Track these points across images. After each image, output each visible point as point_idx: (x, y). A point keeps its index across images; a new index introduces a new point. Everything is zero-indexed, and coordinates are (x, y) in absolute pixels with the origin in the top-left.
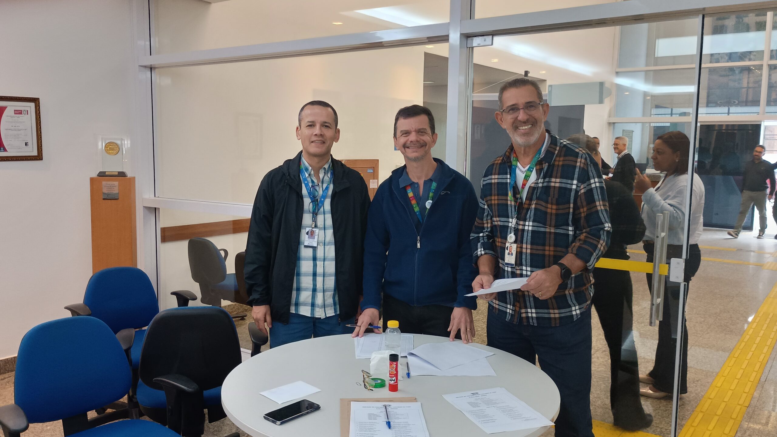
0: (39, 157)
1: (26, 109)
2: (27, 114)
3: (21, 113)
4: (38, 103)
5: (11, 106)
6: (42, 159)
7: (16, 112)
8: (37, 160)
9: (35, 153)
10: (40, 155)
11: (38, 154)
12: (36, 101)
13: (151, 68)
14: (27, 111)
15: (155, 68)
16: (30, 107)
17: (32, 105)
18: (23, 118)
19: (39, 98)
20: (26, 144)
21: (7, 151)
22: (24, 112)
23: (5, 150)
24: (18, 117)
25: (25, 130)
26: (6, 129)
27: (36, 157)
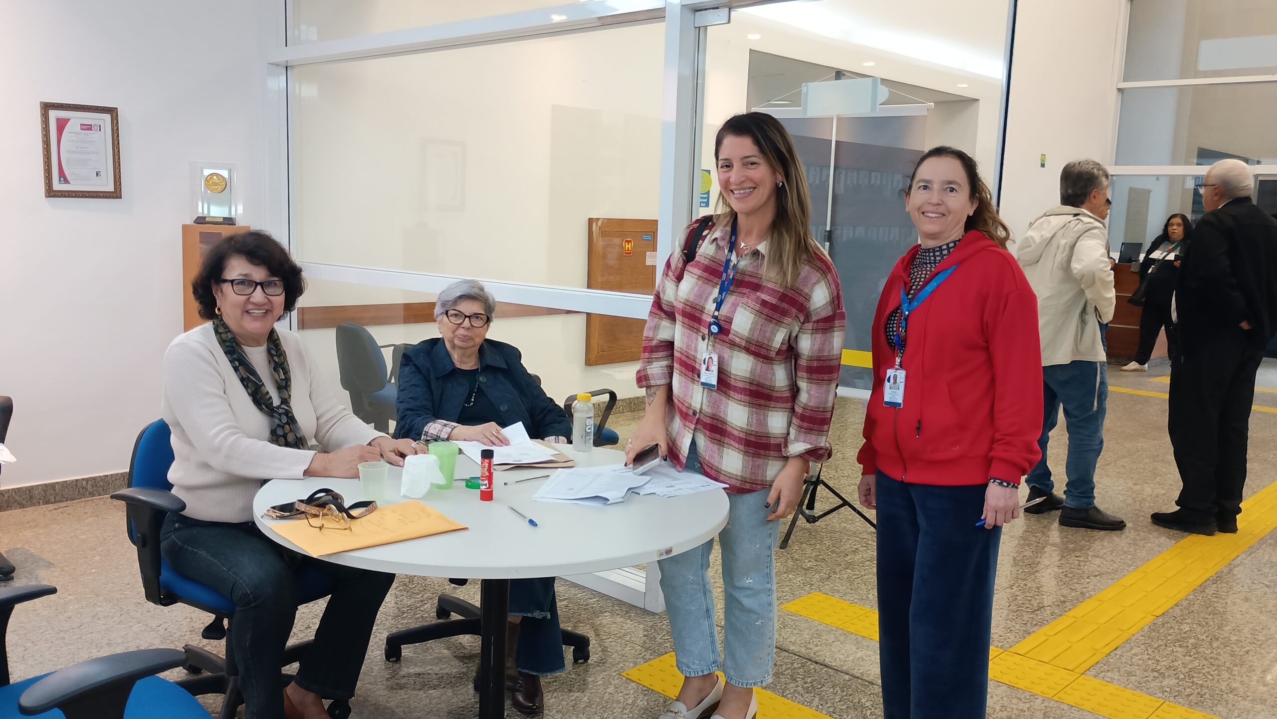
0: (116, 194)
1: (98, 123)
2: (100, 130)
3: (90, 129)
4: (115, 115)
5: (76, 119)
6: (120, 197)
7: (84, 127)
8: (113, 198)
9: (111, 188)
10: (118, 191)
11: (115, 188)
12: (112, 111)
13: (287, 67)
14: (100, 126)
15: (292, 67)
16: (104, 120)
17: (107, 117)
18: (93, 135)
19: (117, 108)
20: (97, 174)
21: (70, 183)
22: (96, 128)
23: (66, 181)
24: (87, 134)
25: (96, 153)
26: (69, 152)
27: (111, 194)
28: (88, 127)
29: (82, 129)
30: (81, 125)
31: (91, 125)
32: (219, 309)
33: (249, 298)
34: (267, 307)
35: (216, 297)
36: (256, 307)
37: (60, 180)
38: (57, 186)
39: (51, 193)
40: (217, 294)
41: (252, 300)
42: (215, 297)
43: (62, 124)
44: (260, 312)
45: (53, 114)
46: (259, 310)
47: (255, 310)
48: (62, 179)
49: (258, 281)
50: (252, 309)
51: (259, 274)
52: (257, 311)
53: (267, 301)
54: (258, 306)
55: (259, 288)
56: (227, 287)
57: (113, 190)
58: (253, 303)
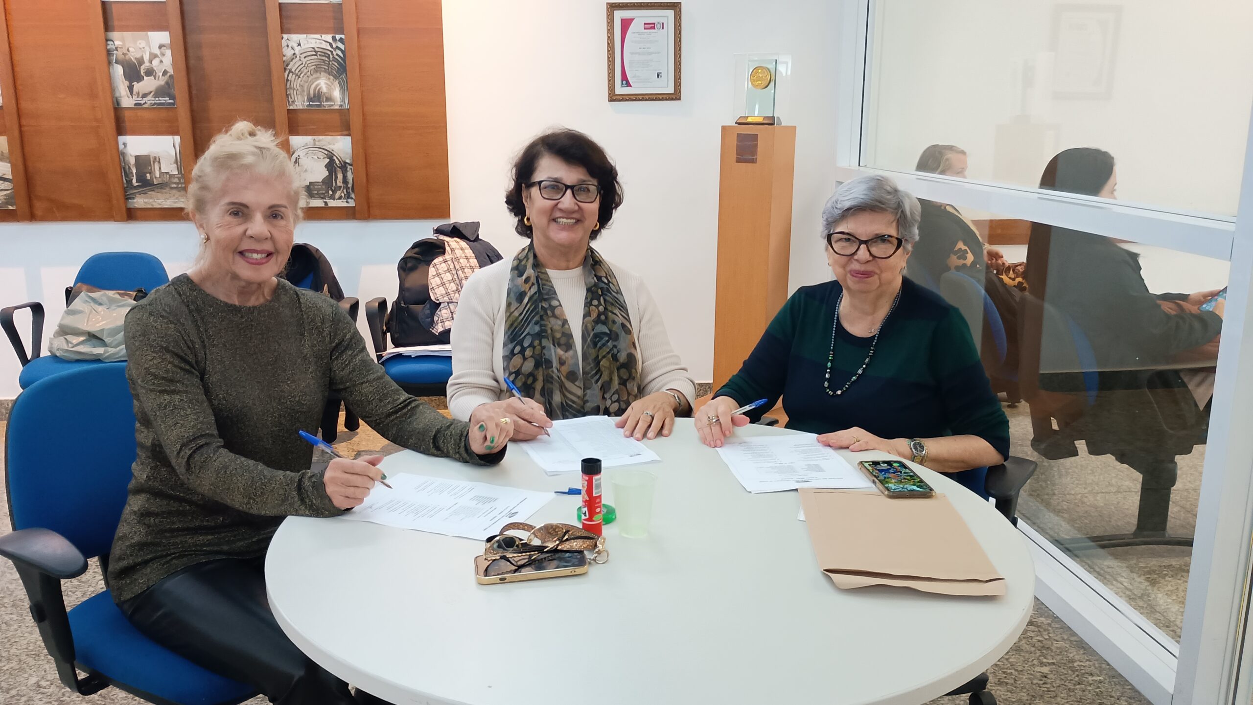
0: (676, 96)
1: (661, 20)
2: (663, 28)
3: (654, 28)
4: (678, 10)
5: (640, 18)
6: (680, 99)
7: (647, 26)
8: (673, 99)
9: (671, 90)
10: (678, 93)
11: (675, 90)
12: (675, 7)
14: (663, 23)
16: (667, 17)
17: (670, 13)
18: (656, 35)
20: (658, 76)
21: (631, 86)
22: (659, 26)
23: (629, 85)
24: (650, 34)
25: (658, 53)
26: (632, 53)
27: (671, 96)
28: (651, 26)
29: (645, 29)
30: (645, 24)
31: (654, 24)
32: (528, 219)
33: (558, 203)
34: (575, 216)
35: (526, 204)
36: (564, 215)
37: (622, 84)
38: (620, 90)
39: (613, 97)
40: (526, 201)
41: (560, 206)
42: (524, 205)
43: (626, 24)
44: (569, 221)
45: (619, 15)
46: (567, 218)
47: (563, 218)
48: (624, 82)
49: (569, 184)
50: (560, 217)
51: (570, 175)
52: (565, 220)
53: (576, 208)
54: (568, 213)
55: (569, 192)
56: (535, 191)
57: (673, 92)
58: (561, 210)
